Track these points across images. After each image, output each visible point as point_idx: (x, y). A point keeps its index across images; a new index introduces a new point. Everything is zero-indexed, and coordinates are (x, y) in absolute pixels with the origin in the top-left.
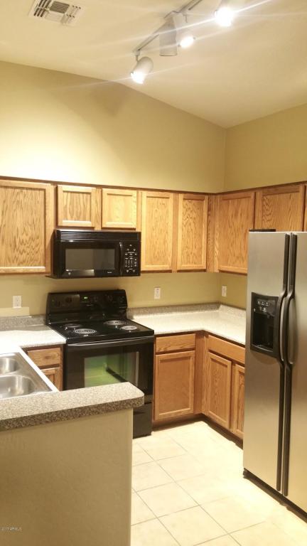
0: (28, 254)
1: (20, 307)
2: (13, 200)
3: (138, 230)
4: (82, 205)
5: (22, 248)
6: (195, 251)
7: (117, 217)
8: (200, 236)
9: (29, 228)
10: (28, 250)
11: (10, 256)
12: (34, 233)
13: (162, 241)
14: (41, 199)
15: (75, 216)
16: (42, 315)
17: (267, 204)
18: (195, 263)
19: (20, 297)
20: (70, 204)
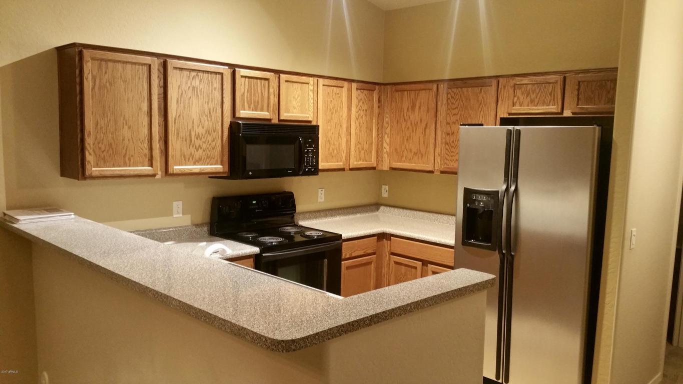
0: (204, 151)
1: (181, 215)
2: (189, 85)
3: (314, 123)
4: (260, 92)
5: (198, 142)
6: (366, 147)
7: (295, 108)
8: (371, 130)
9: (206, 118)
10: (204, 146)
11: (186, 154)
12: (211, 125)
13: (337, 136)
14: (217, 85)
15: (252, 106)
16: (205, 224)
17: (452, 97)
18: (366, 161)
19: (180, 203)
20: (248, 91)
